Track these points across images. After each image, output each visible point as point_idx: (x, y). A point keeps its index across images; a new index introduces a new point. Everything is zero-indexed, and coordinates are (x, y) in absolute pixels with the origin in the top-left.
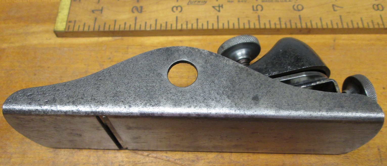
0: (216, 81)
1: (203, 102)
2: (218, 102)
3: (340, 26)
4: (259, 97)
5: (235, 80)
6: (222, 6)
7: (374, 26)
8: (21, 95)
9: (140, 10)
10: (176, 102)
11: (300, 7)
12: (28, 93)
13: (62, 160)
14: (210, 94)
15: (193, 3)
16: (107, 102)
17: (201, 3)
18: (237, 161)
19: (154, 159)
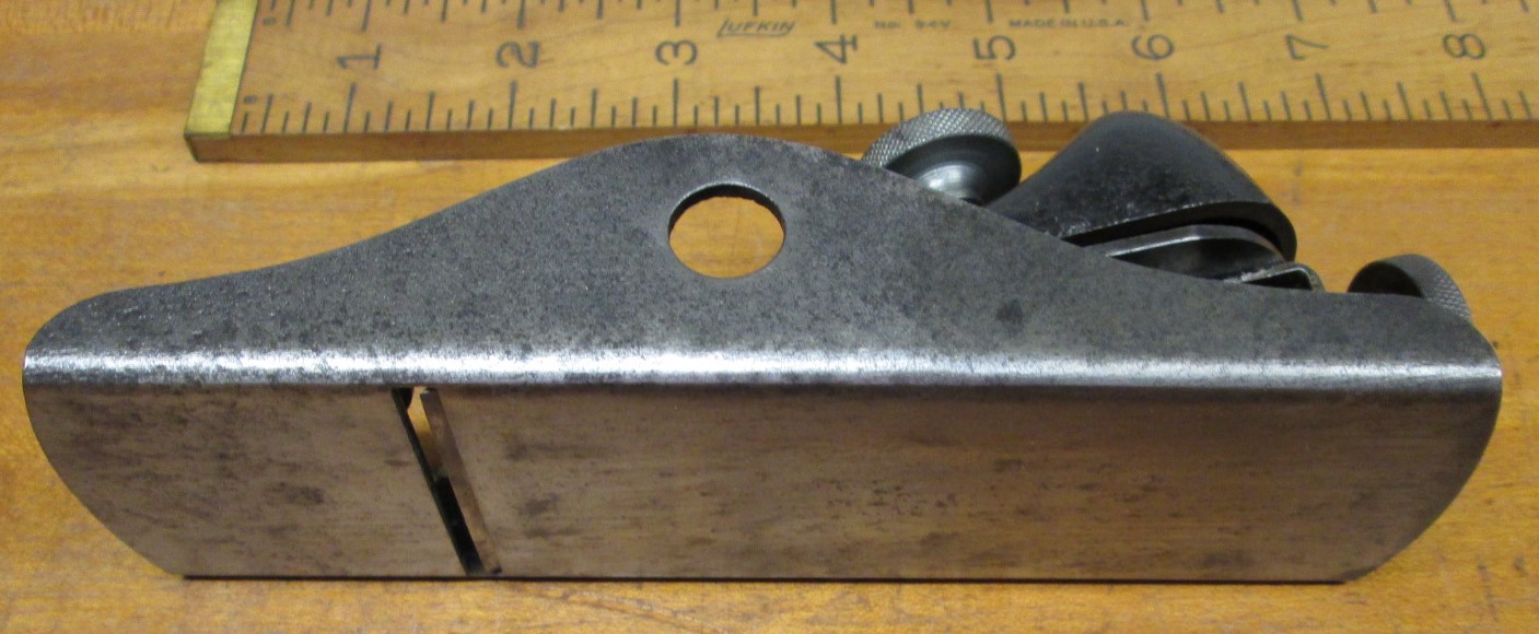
0: (857, 256)
1: (809, 327)
2: (866, 327)
3: (1318, 114)
4: (1024, 310)
5: (927, 249)
6: (854, 43)
7: (1449, 115)
8: (96, 313)
9: (532, 57)
10: (704, 331)
11: (1160, 46)
12: (122, 308)
13: (218, 618)
14: (834, 300)
15: (741, 31)
16: (438, 334)
17: (769, 31)
18: (920, 616)
19: (593, 611)
